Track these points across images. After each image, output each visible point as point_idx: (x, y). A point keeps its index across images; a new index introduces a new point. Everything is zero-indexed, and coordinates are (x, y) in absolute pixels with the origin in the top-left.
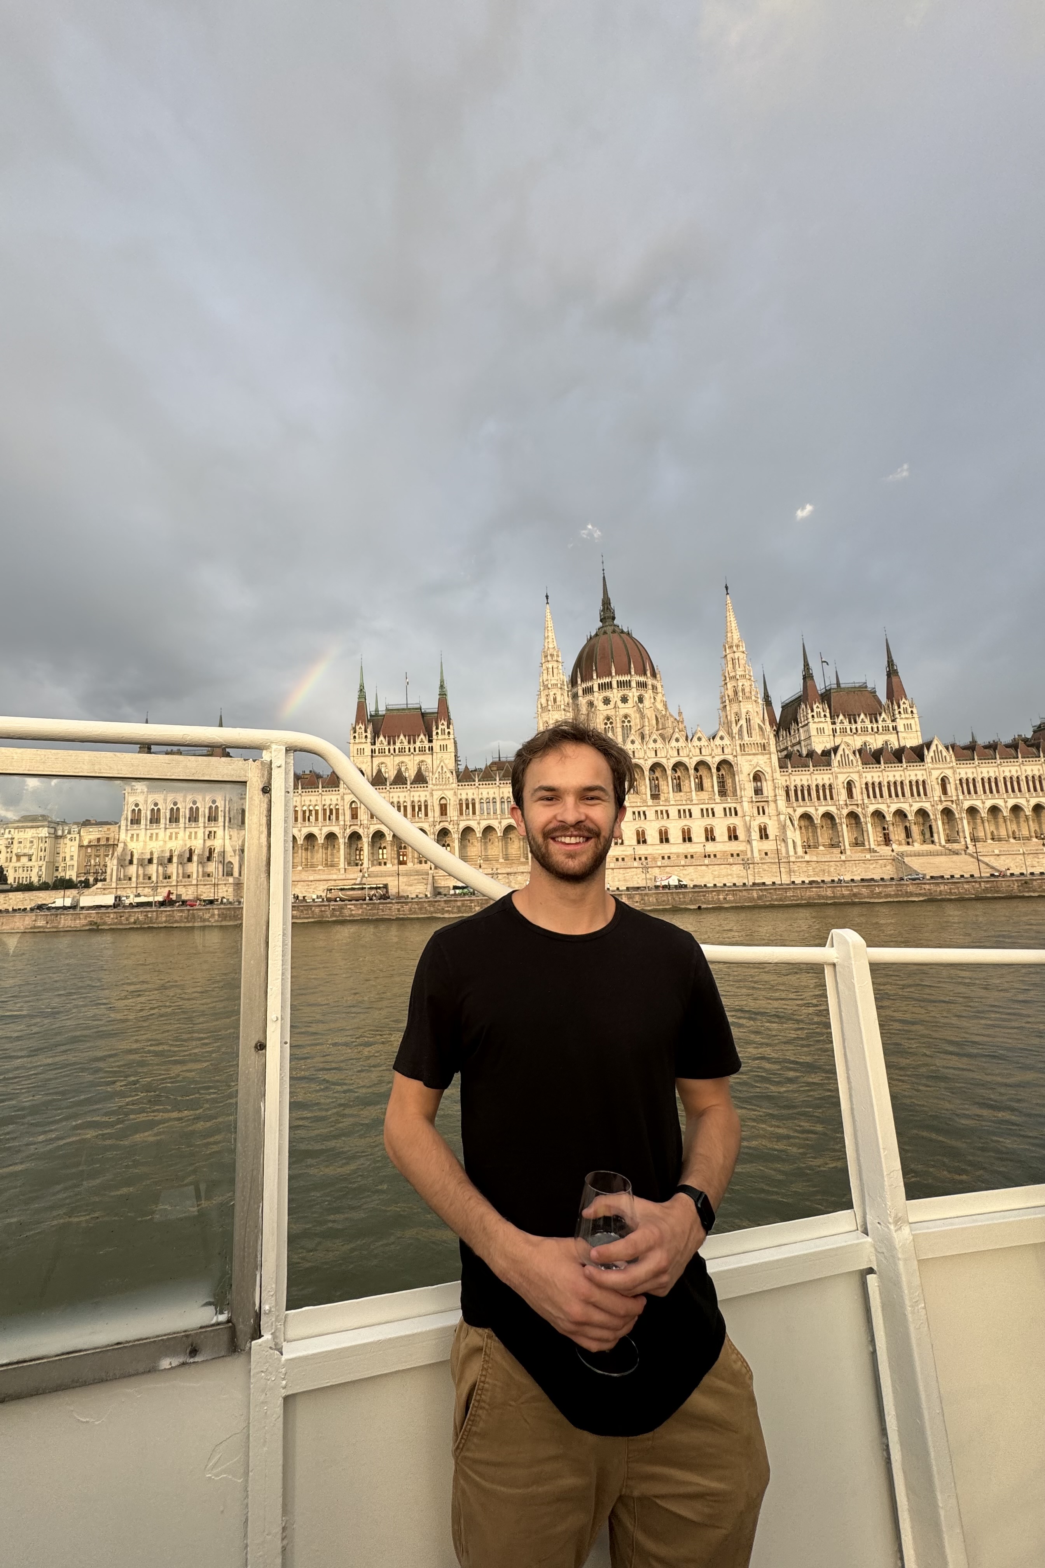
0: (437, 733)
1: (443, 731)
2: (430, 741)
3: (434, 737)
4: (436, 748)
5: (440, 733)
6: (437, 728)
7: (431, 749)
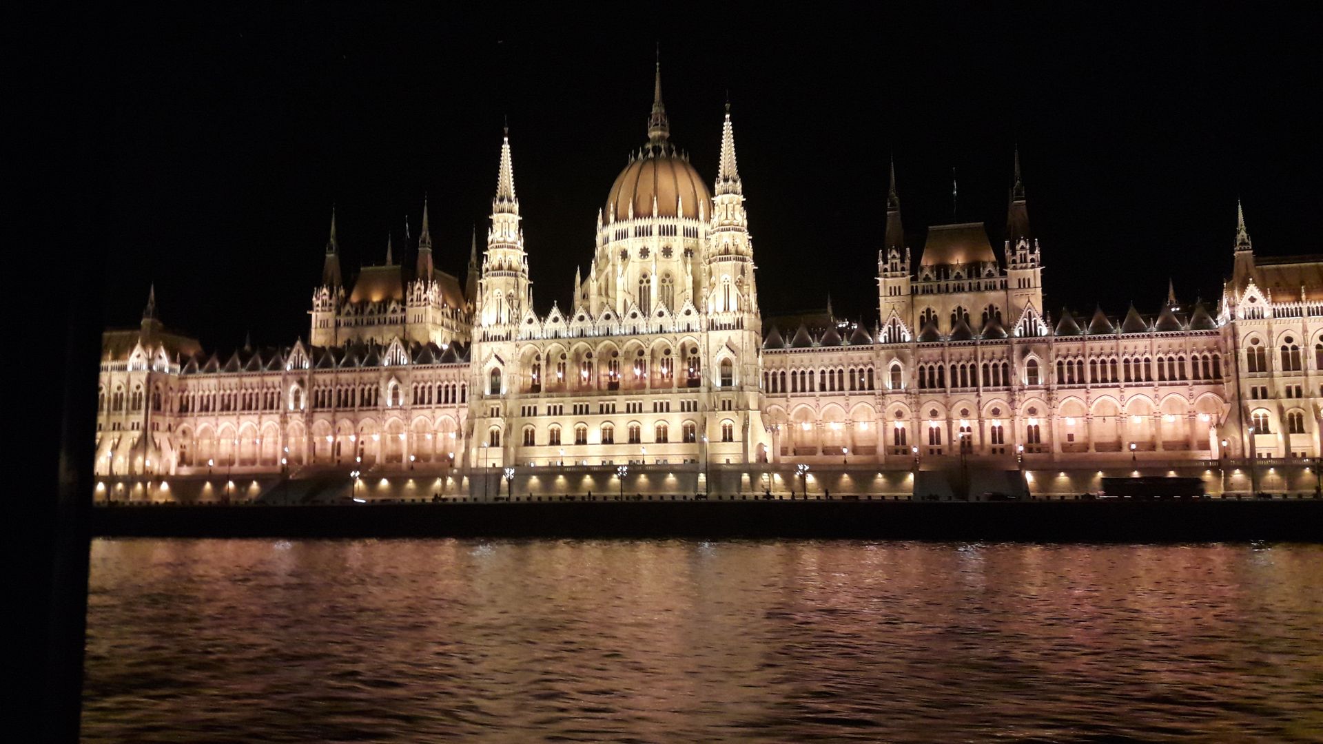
0: (412, 300)
1: (419, 299)
2: (403, 310)
3: (409, 304)
4: (410, 318)
5: (415, 299)
6: (412, 294)
7: (404, 321)
